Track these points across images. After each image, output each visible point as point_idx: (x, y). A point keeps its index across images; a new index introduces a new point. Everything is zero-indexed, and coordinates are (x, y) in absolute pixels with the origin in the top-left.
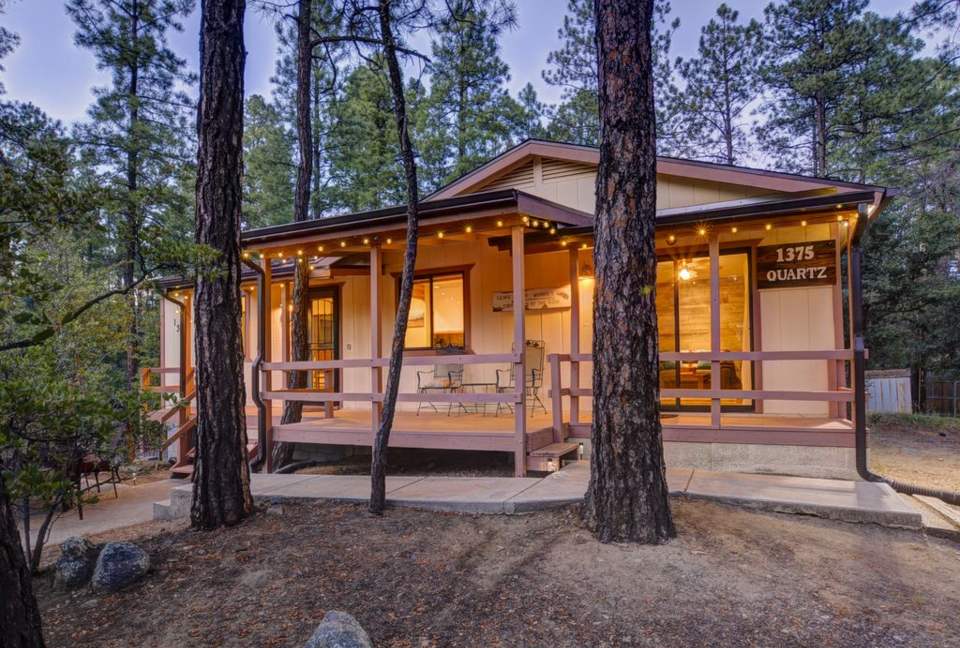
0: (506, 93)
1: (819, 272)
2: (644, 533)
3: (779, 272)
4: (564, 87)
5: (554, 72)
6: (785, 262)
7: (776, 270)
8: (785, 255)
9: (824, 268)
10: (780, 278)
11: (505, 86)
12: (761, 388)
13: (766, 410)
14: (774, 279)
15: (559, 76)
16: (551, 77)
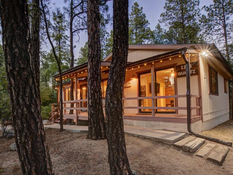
0: (149, 28)
1: (193, 71)
2: (94, 138)
3: (182, 72)
4: (165, 23)
5: (162, 19)
6: (184, 69)
7: (181, 72)
8: (183, 67)
9: (195, 70)
10: (182, 74)
11: (148, 26)
12: (177, 106)
13: (179, 113)
14: (180, 75)
15: (163, 20)
16: (161, 21)
